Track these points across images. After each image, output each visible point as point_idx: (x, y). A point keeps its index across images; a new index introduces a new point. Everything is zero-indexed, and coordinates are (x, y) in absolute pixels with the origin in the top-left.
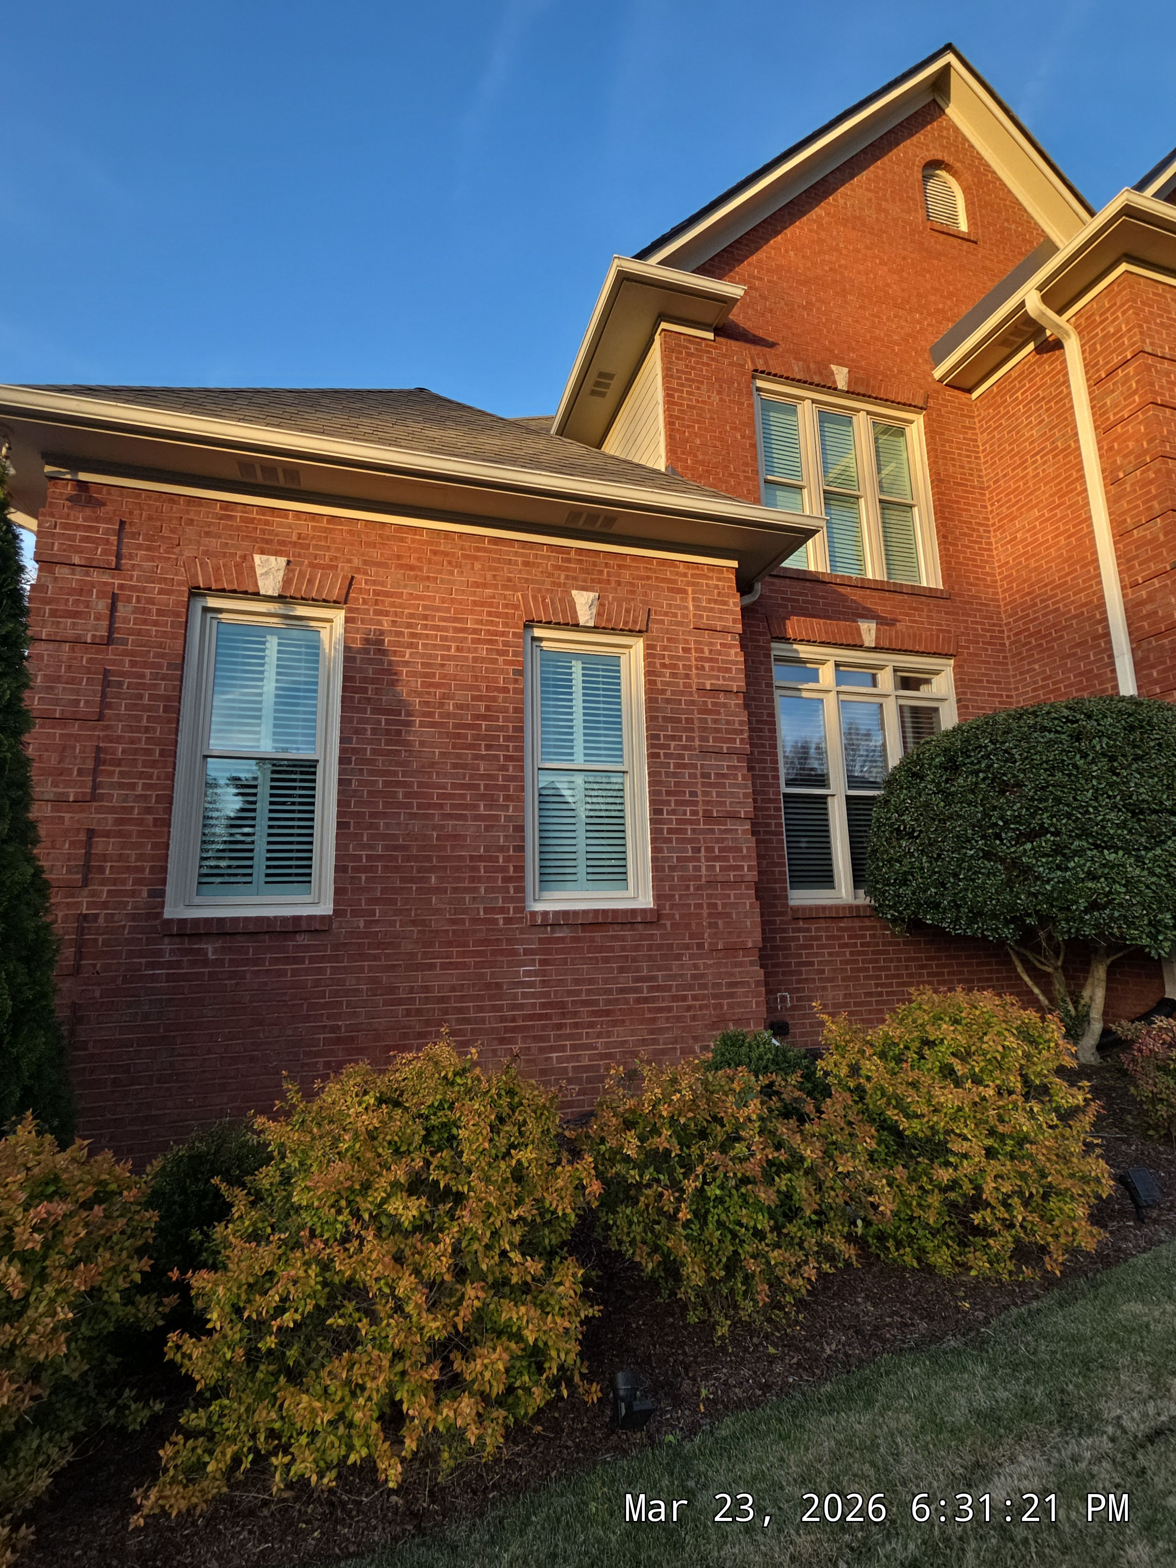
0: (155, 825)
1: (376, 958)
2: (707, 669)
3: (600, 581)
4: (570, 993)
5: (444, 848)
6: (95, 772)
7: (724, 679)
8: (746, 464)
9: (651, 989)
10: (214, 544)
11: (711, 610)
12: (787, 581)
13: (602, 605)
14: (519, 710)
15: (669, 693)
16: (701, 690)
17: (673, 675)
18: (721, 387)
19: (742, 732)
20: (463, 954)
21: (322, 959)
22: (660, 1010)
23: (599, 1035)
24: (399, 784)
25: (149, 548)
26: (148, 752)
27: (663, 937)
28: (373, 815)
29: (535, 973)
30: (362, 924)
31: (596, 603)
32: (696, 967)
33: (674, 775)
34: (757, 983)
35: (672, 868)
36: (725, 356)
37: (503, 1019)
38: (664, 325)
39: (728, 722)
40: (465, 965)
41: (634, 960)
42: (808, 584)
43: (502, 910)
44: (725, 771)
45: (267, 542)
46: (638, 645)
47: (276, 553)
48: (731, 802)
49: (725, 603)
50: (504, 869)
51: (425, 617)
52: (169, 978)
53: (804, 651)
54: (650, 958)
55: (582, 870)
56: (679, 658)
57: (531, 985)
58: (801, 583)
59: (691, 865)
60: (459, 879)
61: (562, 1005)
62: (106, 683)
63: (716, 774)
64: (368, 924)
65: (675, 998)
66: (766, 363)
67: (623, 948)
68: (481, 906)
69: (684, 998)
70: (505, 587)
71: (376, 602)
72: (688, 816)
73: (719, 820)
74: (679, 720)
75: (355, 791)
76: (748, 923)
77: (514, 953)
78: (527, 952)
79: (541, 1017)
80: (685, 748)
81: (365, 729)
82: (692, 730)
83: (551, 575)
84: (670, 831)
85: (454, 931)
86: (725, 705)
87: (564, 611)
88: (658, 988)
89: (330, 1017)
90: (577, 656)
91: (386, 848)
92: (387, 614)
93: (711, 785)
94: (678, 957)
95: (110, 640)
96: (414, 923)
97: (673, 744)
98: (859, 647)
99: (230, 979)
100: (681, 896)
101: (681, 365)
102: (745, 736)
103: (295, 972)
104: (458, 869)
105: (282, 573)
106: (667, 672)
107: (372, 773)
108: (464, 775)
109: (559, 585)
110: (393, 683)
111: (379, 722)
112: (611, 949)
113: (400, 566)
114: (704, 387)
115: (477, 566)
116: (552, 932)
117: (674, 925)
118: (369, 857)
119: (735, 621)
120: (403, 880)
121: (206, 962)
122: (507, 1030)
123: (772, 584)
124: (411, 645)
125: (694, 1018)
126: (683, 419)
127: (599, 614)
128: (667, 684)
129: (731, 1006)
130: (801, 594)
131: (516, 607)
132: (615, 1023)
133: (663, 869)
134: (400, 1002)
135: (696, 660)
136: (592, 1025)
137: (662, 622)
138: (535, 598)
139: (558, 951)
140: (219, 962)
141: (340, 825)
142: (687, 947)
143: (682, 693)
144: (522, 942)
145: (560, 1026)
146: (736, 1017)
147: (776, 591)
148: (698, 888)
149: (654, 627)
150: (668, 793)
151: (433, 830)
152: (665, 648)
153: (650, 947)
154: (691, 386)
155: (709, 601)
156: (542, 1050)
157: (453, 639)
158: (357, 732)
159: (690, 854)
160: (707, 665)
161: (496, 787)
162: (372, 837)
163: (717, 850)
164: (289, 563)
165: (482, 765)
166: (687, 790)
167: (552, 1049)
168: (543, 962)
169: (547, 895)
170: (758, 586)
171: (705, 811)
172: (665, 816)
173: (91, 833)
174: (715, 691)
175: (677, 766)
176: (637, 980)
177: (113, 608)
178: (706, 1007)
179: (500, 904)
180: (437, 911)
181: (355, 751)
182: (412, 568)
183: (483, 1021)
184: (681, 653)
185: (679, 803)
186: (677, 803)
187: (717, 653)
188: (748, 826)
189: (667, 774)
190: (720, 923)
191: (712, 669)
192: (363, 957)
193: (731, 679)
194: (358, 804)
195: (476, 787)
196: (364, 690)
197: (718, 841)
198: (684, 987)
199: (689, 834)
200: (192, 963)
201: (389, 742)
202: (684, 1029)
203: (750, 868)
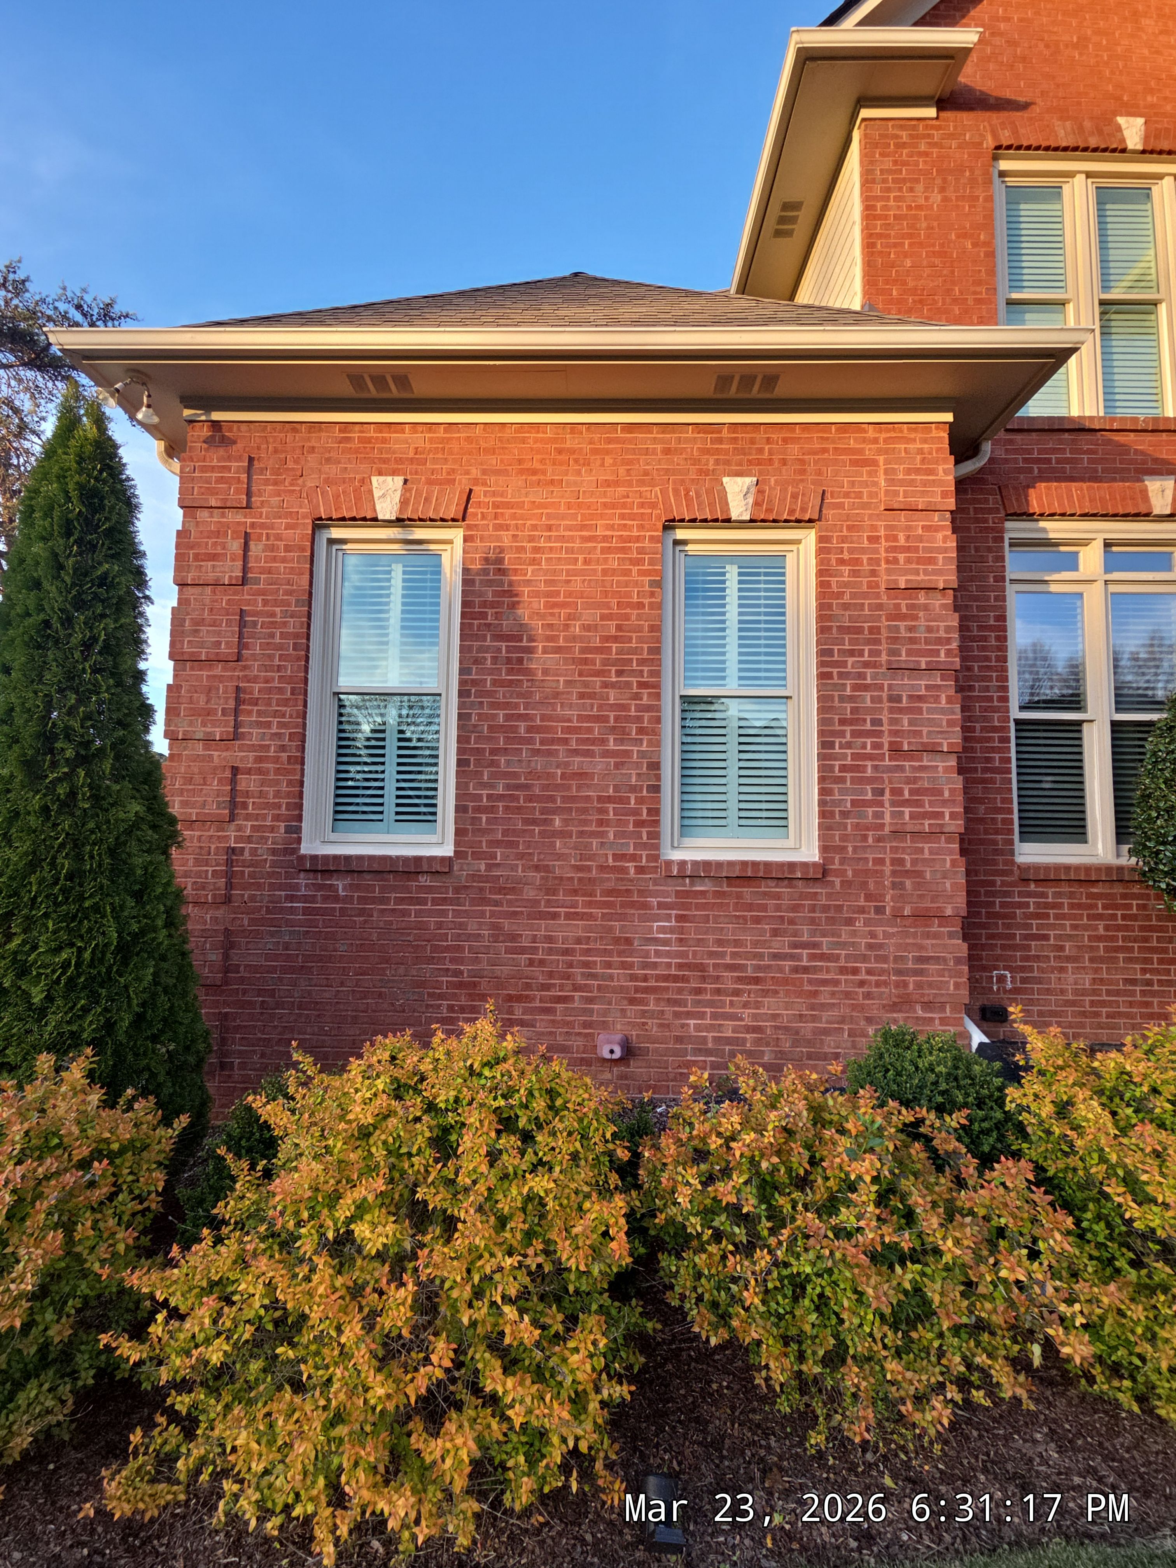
0: (289, 763)
1: (497, 903)
2: (902, 561)
3: (759, 462)
4: (712, 954)
5: (569, 788)
6: (236, 712)
7: (926, 573)
8: (979, 283)
9: (812, 957)
10: (333, 470)
11: (912, 483)
12: (1034, 436)
13: (760, 492)
14: (656, 629)
15: (847, 597)
16: (892, 589)
17: (855, 573)
18: (945, 180)
19: (948, 641)
20: (589, 904)
21: (444, 901)
22: (825, 982)
23: (746, 1005)
24: (520, 717)
25: (276, 483)
26: (281, 690)
27: (829, 896)
28: (493, 752)
29: (671, 930)
30: (483, 867)
31: (753, 490)
32: (873, 935)
33: (851, 698)
34: (958, 961)
35: (845, 814)
36: (951, 136)
37: (633, 978)
38: (865, 113)
39: (929, 629)
40: (590, 917)
41: (792, 922)
42: (1066, 436)
43: (634, 858)
44: (923, 692)
45: (385, 461)
46: (809, 538)
47: (394, 473)
48: (929, 732)
49: (931, 472)
50: (636, 812)
51: (549, 528)
52: (306, 911)
53: (1054, 529)
54: (813, 921)
55: (733, 813)
56: (863, 551)
57: (666, 942)
58: (1056, 436)
59: (870, 810)
60: (585, 822)
61: (702, 968)
62: (242, 624)
63: (910, 697)
64: (489, 867)
65: (843, 970)
66: (1015, 132)
68: (610, 853)
69: (855, 971)
70: (642, 483)
71: (496, 516)
72: (869, 750)
73: (910, 755)
74: (859, 630)
75: (475, 726)
76: (948, 885)
77: (645, 906)
78: (661, 905)
79: (676, 979)
80: (866, 665)
81: (485, 658)
82: (877, 642)
83: (697, 461)
84: (843, 768)
85: (580, 879)
86: (926, 607)
87: (712, 505)
88: (823, 957)
89: (453, 960)
90: (732, 559)
91: (508, 787)
92: (507, 528)
93: (901, 710)
94: (850, 922)
95: (244, 581)
96: (537, 868)
97: (850, 660)
98: (1145, 516)
99: (359, 915)
100: (855, 848)
101: (888, 163)
102: (954, 645)
103: (418, 913)
104: (585, 811)
105: (398, 494)
106: (846, 569)
107: (494, 705)
108: (592, 706)
109: (707, 472)
110: (514, 606)
111: (499, 650)
112: (764, 908)
113: (521, 472)
114: (920, 188)
115: (608, 460)
116: (692, 884)
117: (845, 884)
118: (489, 796)
119: (944, 495)
120: (526, 822)
121: (336, 899)
122: (637, 990)
123: (1011, 442)
124: (533, 561)
125: (868, 996)
126: (888, 236)
127: (757, 504)
128: (846, 585)
129: (919, 985)
130: (1054, 451)
131: (654, 505)
132: (765, 993)
133: (832, 814)
135: (887, 550)
136: (737, 993)
137: (841, 506)
138: (676, 492)
139: (698, 907)
140: (348, 899)
141: (460, 763)
142: (862, 910)
143: (865, 596)
144: (656, 894)
145: (698, 991)
146: (926, 999)
147: (1016, 451)
148: (879, 840)
149: (828, 513)
150: (842, 722)
151: (558, 767)
152: (843, 540)
153: (814, 909)
154: (900, 189)
155: (908, 471)
156: (677, 1015)
157: (581, 550)
158: (476, 661)
159: (869, 796)
160: (901, 557)
161: (628, 719)
162: (493, 775)
163: (906, 793)
164: (406, 481)
165: (612, 693)
166: (868, 718)
167: (689, 1015)
168: (680, 918)
169: (688, 841)
170: (987, 447)
171: (891, 743)
172: (837, 750)
173: (235, 770)
174: (912, 589)
175: (856, 687)
176: (795, 946)
177: (246, 547)
178: (885, 983)
179: (631, 851)
180: (560, 857)
181: (474, 682)
182: (534, 472)
183: (611, 977)
184: (866, 544)
185: (855, 734)
186: (854, 734)
187: (920, 539)
188: (953, 762)
189: (842, 699)
190: (908, 883)
191: (908, 561)
192: (484, 901)
193: (935, 572)
194: (478, 739)
195: (605, 719)
196: (484, 615)
197: (909, 780)
198: (856, 958)
199: (869, 772)
200: (325, 899)
201: (510, 671)
202: (854, 1007)
203: (953, 816)
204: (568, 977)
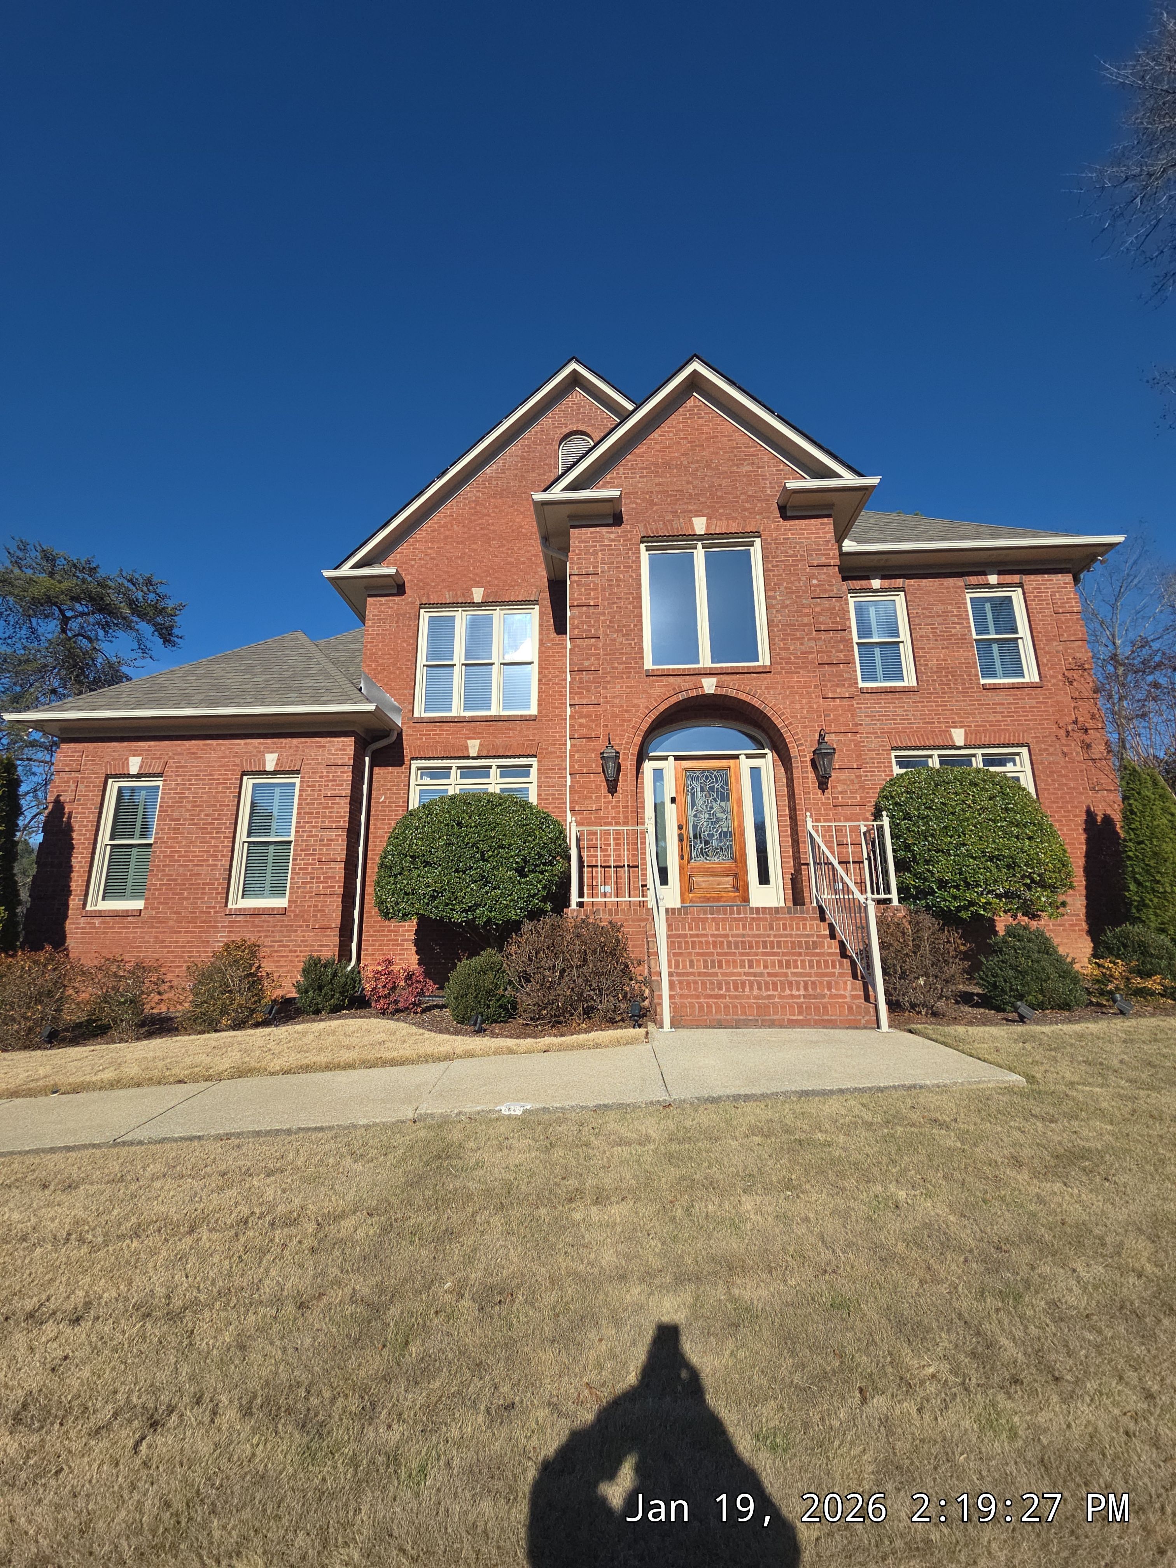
0: (83, 873)
1: (158, 927)
2: (331, 786)
3: (281, 748)
5: (192, 880)
7: (339, 790)
9: (279, 946)
10: (115, 755)
11: (337, 755)
13: (278, 759)
14: (233, 814)
15: (308, 800)
16: (326, 797)
17: (313, 790)
18: (398, 618)
19: (345, 817)
20: (195, 927)
21: (137, 927)
22: (283, 957)
24: (176, 852)
25: (93, 761)
26: (84, 844)
27: (288, 921)
28: (164, 866)
29: (225, 937)
30: (154, 913)
31: (276, 759)
32: (304, 936)
33: (306, 841)
34: (335, 945)
35: (298, 888)
36: (402, 602)
38: (368, 600)
39: (338, 812)
40: (195, 932)
41: (273, 932)
43: (214, 907)
44: (334, 837)
45: (137, 751)
47: (139, 755)
48: (335, 853)
49: (344, 750)
50: (217, 889)
51: (197, 775)
52: (82, 933)
54: (281, 931)
55: (267, 889)
56: (318, 781)
57: (223, 942)
59: (308, 886)
60: (198, 894)
63: (328, 840)
64: (157, 913)
65: (291, 951)
67: (268, 926)
68: (205, 906)
69: (295, 951)
70: (234, 757)
71: (177, 771)
72: (310, 861)
73: (326, 863)
74: (312, 813)
75: (158, 856)
76: (334, 915)
77: (217, 927)
78: (222, 927)
80: (313, 827)
81: (165, 828)
82: (318, 818)
83: (256, 748)
84: (300, 869)
85: (192, 917)
86: (338, 804)
87: (259, 765)
88: (284, 946)
91: (168, 880)
92: (181, 776)
93: (324, 845)
94: (296, 931)
95: (75, 800)
96: (175, 913)
97: (307, 825)
99: (103, 934)
100: (301, 901)
101: (376, 612)
102: (347, 818)
103: (126, 933)
104: (197, 889)
105: (139, 764)
106: (309, 789)
107: (166, 847)
108: (205, 846)
109: (260, 752)
110: (179, 807)
111: (171, 825)
112: (262, 927)
115: (223, 748)
116: (237, 917)
117: (296, 916)
118: (160, 884)
119: (349, 759)
120: (173, 894)
121: (95, 928)
124: (189, 789)
127: (277, 764)
128: (309, 795)
131: (238, 765)
133: (293, 888)
134: (166, 947)
135: (325, 781)
137: (310, 764)
138: (246, 760)
139: (237, 927)
140: (99, 928)
141: (150, 871)
142: (301, 926)
143: (315, 799)
144: (221, 922)
148: (311, 897)
149: (304, 767)
150: (302, 850)
151: (188, 871)
152: (310, 777)
153: (281, 926)
155: (337, 750)
157: (207, 784)
158: (162, 829)
159: (309, 880)
160: (330, 784)
161: (217, 851)
162: (162, 875)
163: (322, 878)
164: (142, 759)
165: (213, 841)
166: (311, 848)
168: (230, 932)
169: (244, 900)
171: (319, 858)
172: (298, 862)
174: (334, 796)
175: (308, 836)
176: (273, 942)
177: (78, 787)
179: (213, 905)
180: (186, 908)
181: (160, 838)
182: (193, 753)
184: (317, 779)
186: (306, 855)
187: (338, 777)
188: (343, 865)
189: (302, 841)
190: (319, 915)
191: (333, 785)
192: (153, 927)
193: (342, 790)
194: (159, 861)
195: (209, 851)
196: (167, 811)
197: (323, 873)
198: (295, 946)
199: (310, 870)
200: (91, 928)
201: (174, 834)
202: (293, 967)
203: (339, 887)
204: (182, 957)
